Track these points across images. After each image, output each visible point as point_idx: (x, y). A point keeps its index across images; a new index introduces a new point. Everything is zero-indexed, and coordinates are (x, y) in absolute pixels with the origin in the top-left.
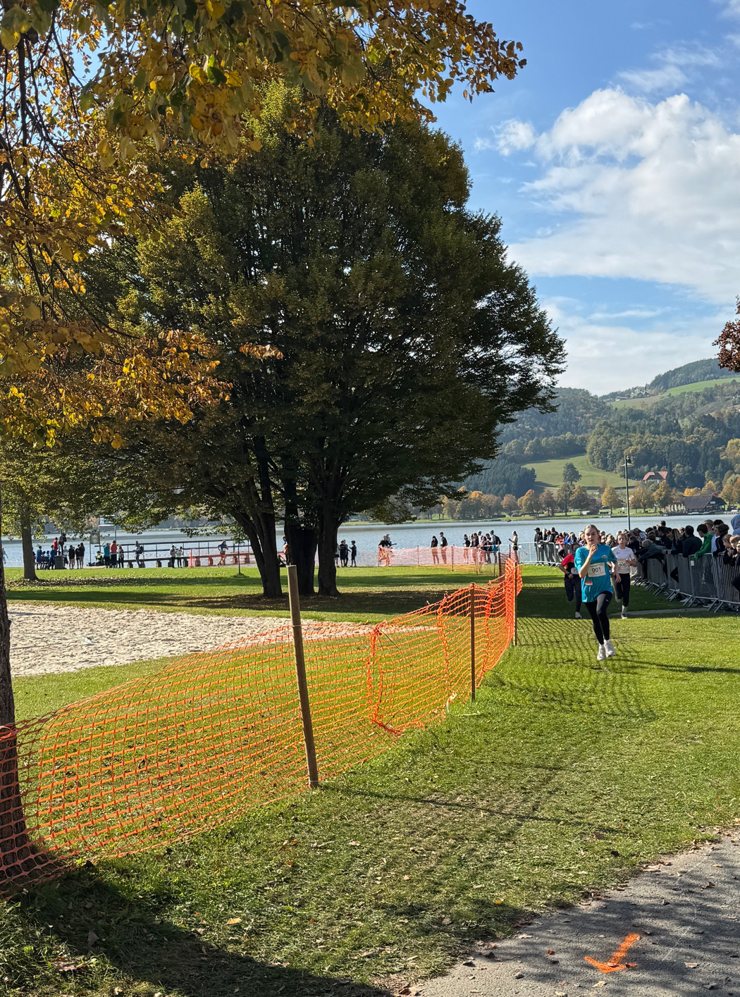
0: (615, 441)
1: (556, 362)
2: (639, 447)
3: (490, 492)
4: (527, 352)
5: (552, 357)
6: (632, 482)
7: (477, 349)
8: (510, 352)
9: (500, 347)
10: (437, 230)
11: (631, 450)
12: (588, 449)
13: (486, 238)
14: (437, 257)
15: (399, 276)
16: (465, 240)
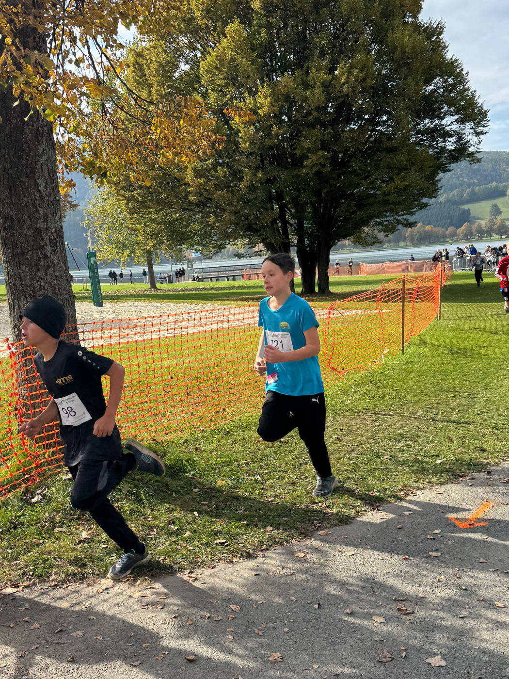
1: (483, 126)
3: (438, 226)
4: (461, 121)
5: (479, 123)
7: (427, 121)
9: (442, 118)
10: (398, 35)
12: (508, 193)
13: (434, 39)
14: (398, 54)
15: (371, 70)
16: (417, 40)
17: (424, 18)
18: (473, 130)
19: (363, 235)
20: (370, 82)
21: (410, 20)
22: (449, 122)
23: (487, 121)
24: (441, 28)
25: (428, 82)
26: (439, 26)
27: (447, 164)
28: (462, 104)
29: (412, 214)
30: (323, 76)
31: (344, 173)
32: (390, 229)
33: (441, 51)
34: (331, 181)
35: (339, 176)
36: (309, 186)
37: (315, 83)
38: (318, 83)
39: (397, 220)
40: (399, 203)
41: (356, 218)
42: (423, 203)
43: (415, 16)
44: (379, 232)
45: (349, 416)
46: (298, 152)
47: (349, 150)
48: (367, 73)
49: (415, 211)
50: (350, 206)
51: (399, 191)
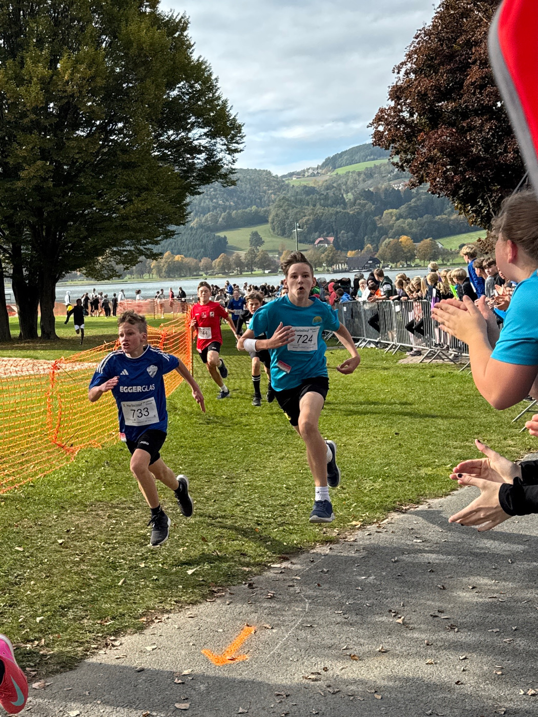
0: (292, 212)
1: (237, 143)
2: (311, 217)
3: (189, 256)
4: (212, 135)
5: (232, 138)
6: (305, 247)
7: (171, 132)
9: (189, 130)
11: (304, 220)
12: (270, 219)
13: (176, 35)
14: (133, 51)
15: (101, 67)
16: (157, 35)
18: (225, 147)
19: (98, 267)
20: (100, 82)
21: (148, 10)
22: (198, 135)
23: (242, 137)
24: (185, 23)
25: (171, 86)
26: (183, 20)
27: (196, 185)
28: (212, 114)
29: (157, 243)
30: (42, 70)
31: (71, 190)
32: (130, 260)
33: (186, 50)
34: (55, 199)
35: (65, 193)
36: (27, 203)
37: (31, 78)
38: (35, 79)
39: (138, 249)
40: (141, 230)
41: (87, 245)
42: (169, 231)
44: (117, 264)
45: (77, 511)
46: (11, 161)
47: (77, 162)
48: (96, 71)
49: (160, 240)
50: (80, 230)
51: (139, 216)
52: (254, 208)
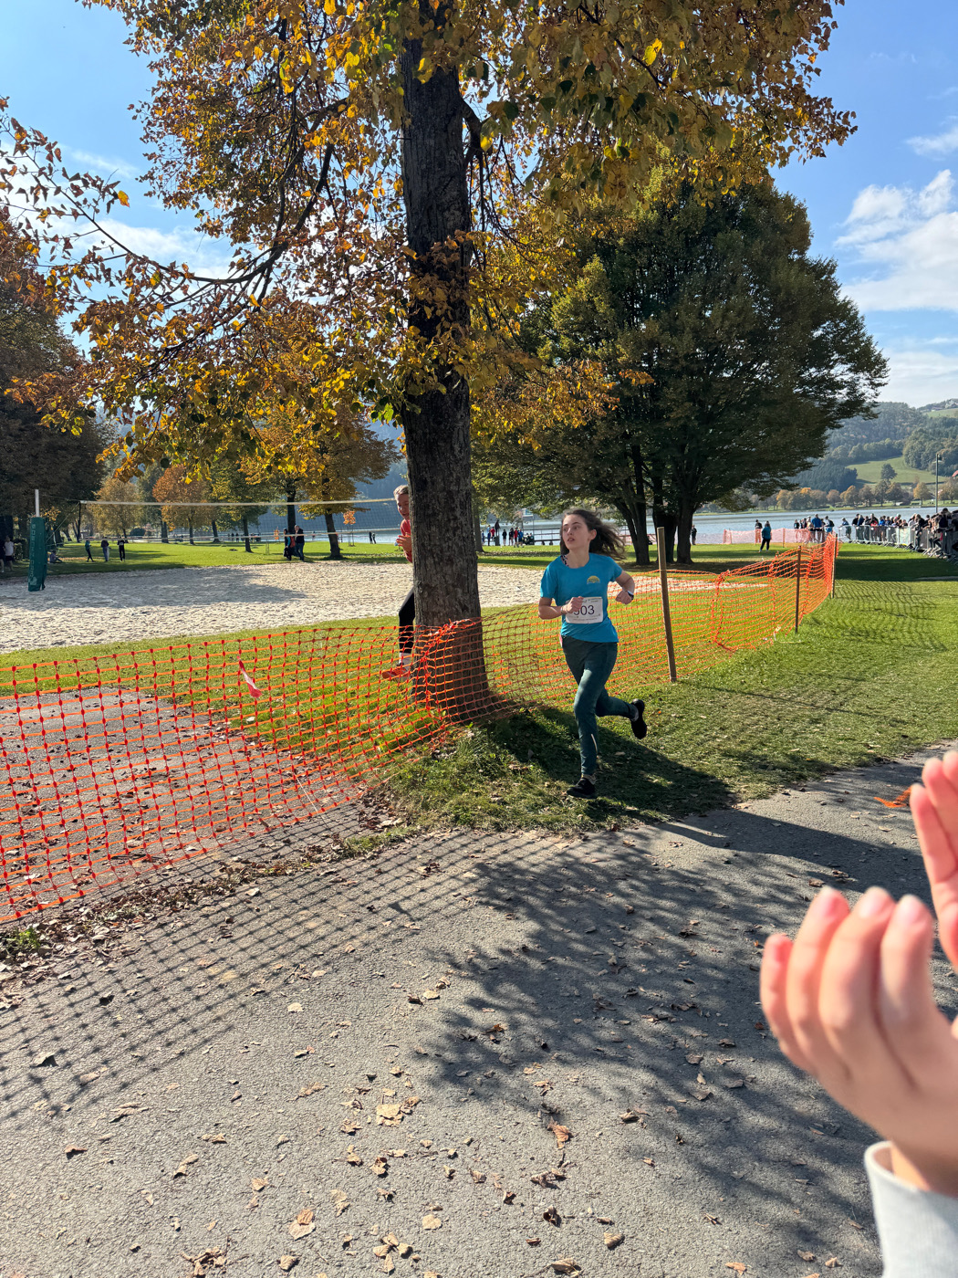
0: (928, 445)
1: (880, 377)
2: (950, 449)
3: (817, 488)
4: (855, 370)
5: (875, 374)
6: (941, 479)
7: (812, 370)
8: (840, 371)
9: (832, 367)
10: (782, 275)
11: (943, 451)
12: (904, 452)
13: (824, 278)
14: (782, 295)
16: (805, 280)
17: (812, 254)
18: (868, 381)
21: (796, 256)
23: (886, 372)
24: (833, 266)
26: (831, 264)
27: (836, 419)
28: (856, 351)
31: (712, 427)
32: (765, 491)
33: (832, 292)
34: (697, 436)
38: (687, 329)
39: (775, 481)
40: (778, 463)
41: (726, 478)
43: (802, 252)
44: (753, 494)
49: (797, 472)
50: (719, 464)
51: (777, 449)
52: (887, 441)
